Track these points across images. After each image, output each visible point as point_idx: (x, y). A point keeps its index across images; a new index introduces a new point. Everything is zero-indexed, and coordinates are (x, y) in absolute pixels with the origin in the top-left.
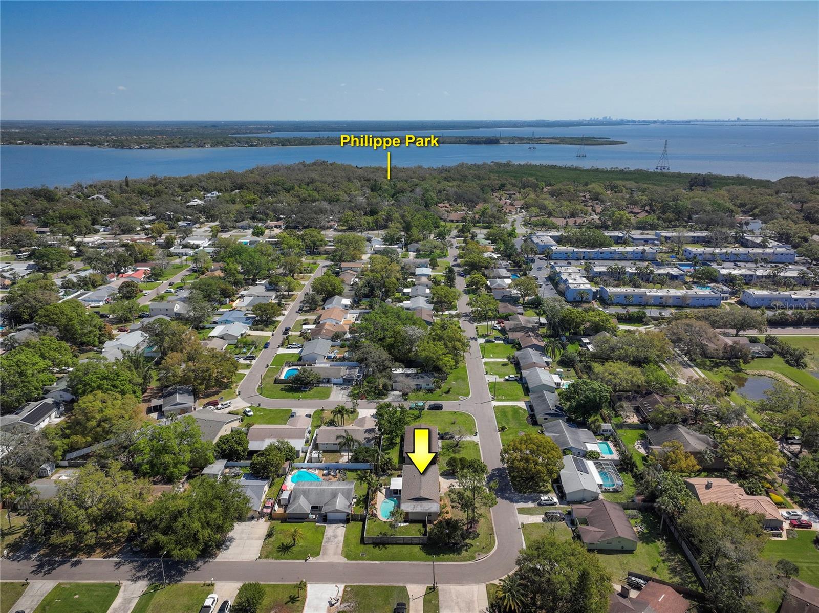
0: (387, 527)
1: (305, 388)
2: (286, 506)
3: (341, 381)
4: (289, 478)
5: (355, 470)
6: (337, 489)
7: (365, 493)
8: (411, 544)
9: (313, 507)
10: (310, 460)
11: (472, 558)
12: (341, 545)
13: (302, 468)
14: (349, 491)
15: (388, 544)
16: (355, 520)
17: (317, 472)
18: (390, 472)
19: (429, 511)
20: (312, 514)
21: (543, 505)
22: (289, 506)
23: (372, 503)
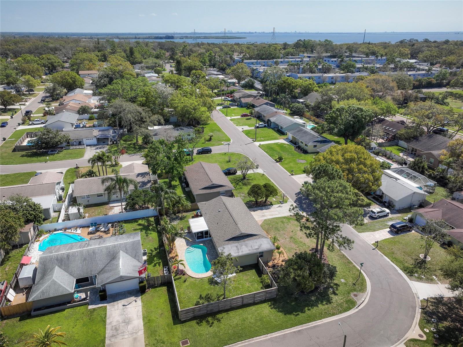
0: (207, 286)
1: (52, 151)
2: (28, 290)
3: (95, 141)
4: (36, 246)
5: (135, 220)
6: (115, 246)
7: (156, 245)
8: (254, 304)
9: (78, 281)
10: (68, 218)
11: (351, 304)
12: (141, 334)
13: (55, 230)
14: (134, 245)
15: (220, 312)
16: (153, 286)
17: (79, 231)
18: (180, 215)
19: (260, 250)
20: (78, 292)
21: (376, 218)
22: (34, 288)
23: (171, 255)
